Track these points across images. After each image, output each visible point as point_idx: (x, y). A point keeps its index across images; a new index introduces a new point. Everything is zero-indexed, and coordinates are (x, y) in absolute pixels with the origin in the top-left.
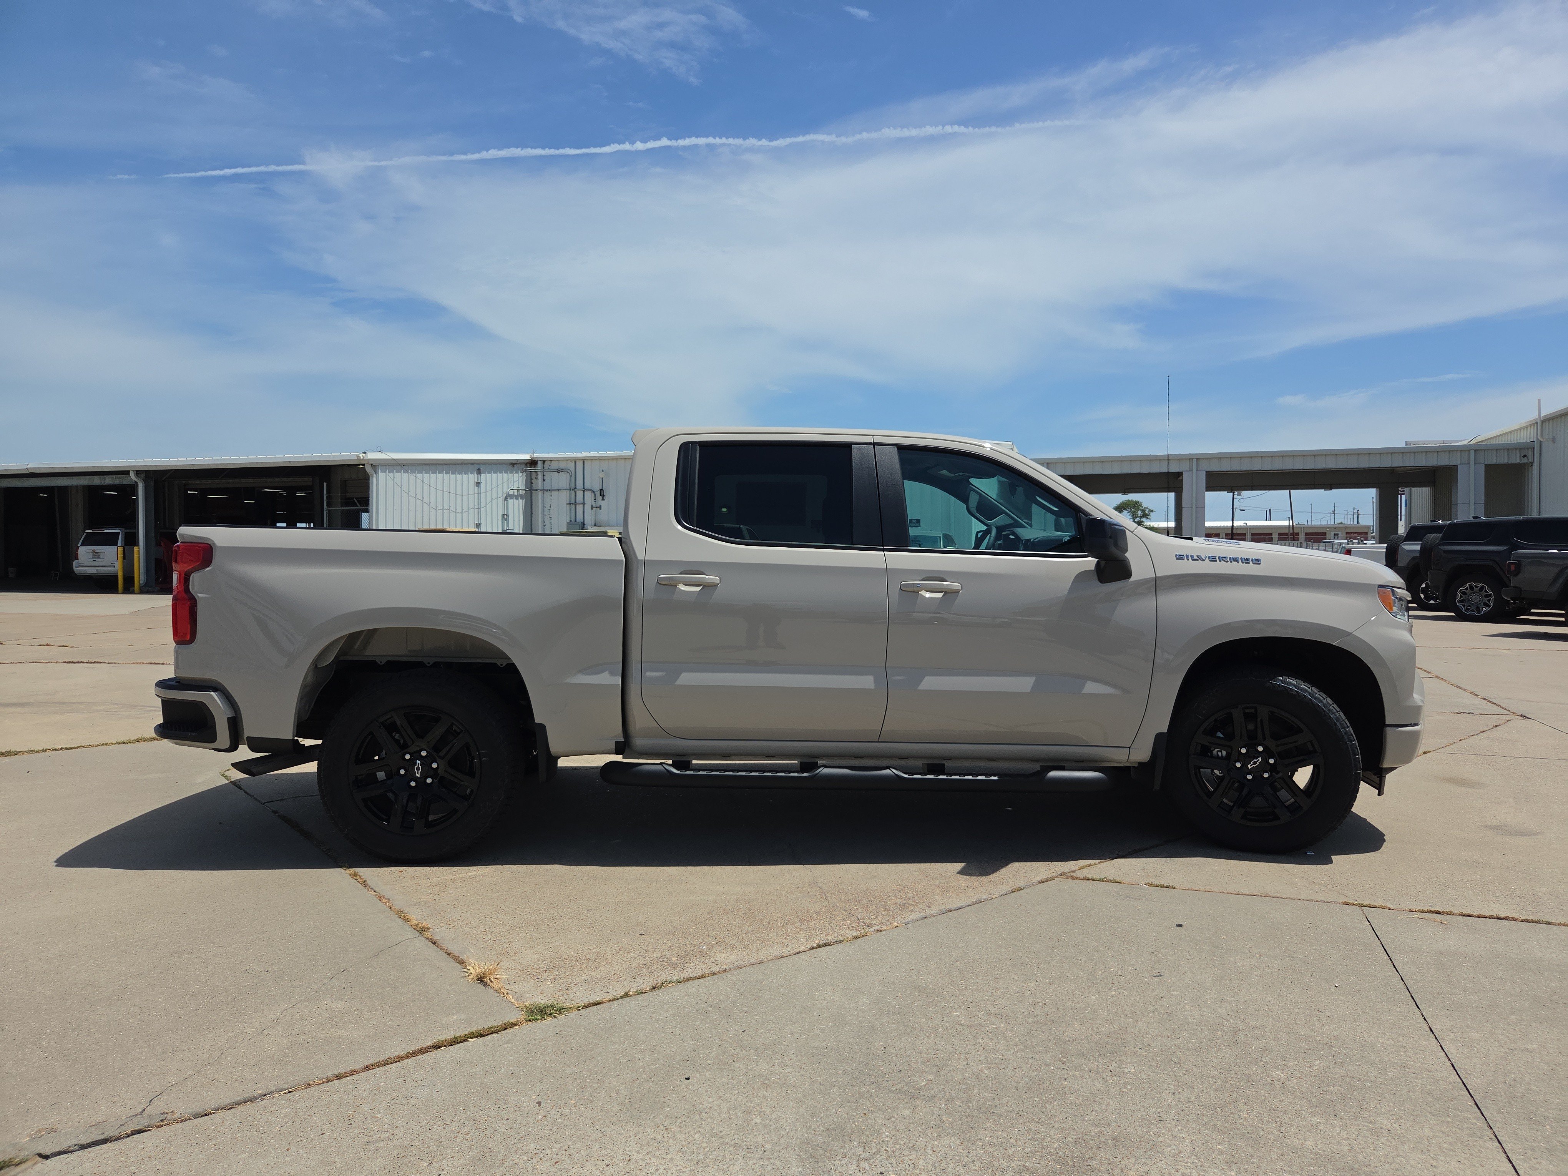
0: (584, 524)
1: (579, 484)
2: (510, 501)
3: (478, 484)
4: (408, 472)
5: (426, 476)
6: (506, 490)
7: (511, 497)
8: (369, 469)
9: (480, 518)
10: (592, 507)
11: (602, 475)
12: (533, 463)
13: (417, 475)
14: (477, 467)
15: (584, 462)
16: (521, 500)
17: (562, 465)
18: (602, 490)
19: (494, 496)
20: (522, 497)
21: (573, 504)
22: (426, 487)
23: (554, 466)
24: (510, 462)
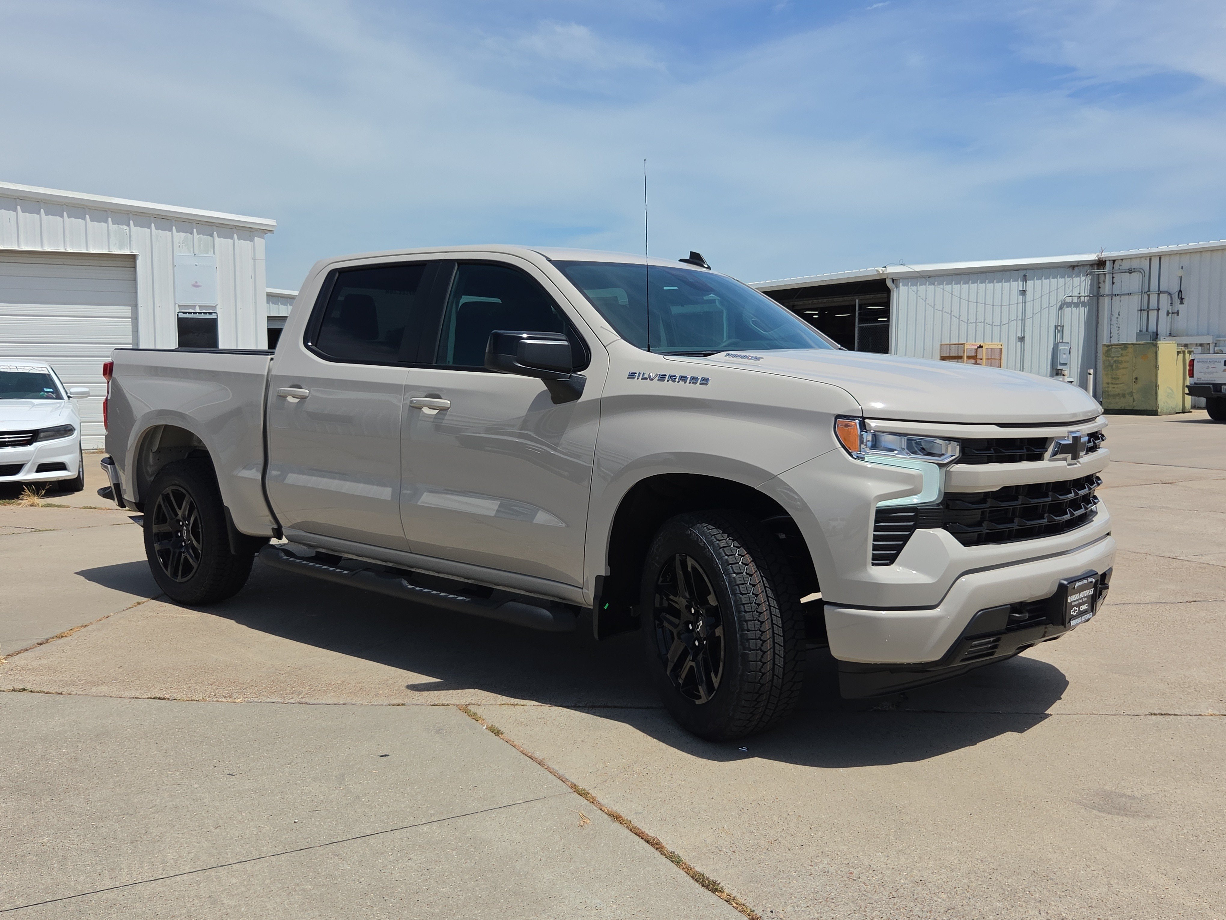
0: (1157, 335)
1: (1154, 286)
2: (1067, 310)
3: (1023, 292)
4: (934, 284)
5: (957, 287)
6: (1061, 297)
7: (1069, 305)
8: (889, 283)
9: (1023, 330)
10: (1168, 313)
11: (1180, 273)
12: (1101, 263)
13: (945, 286)
14: (1023, 273)
15: (1160, 258)
16: (1082, 309)
17: (1135, 264)
18: (1180, 291)
19: (1045, 305)
20: (1084, 304)
21: (1145, 310)
22: (956, 300)
23: (1126, 265)
24: (1069, 265)
